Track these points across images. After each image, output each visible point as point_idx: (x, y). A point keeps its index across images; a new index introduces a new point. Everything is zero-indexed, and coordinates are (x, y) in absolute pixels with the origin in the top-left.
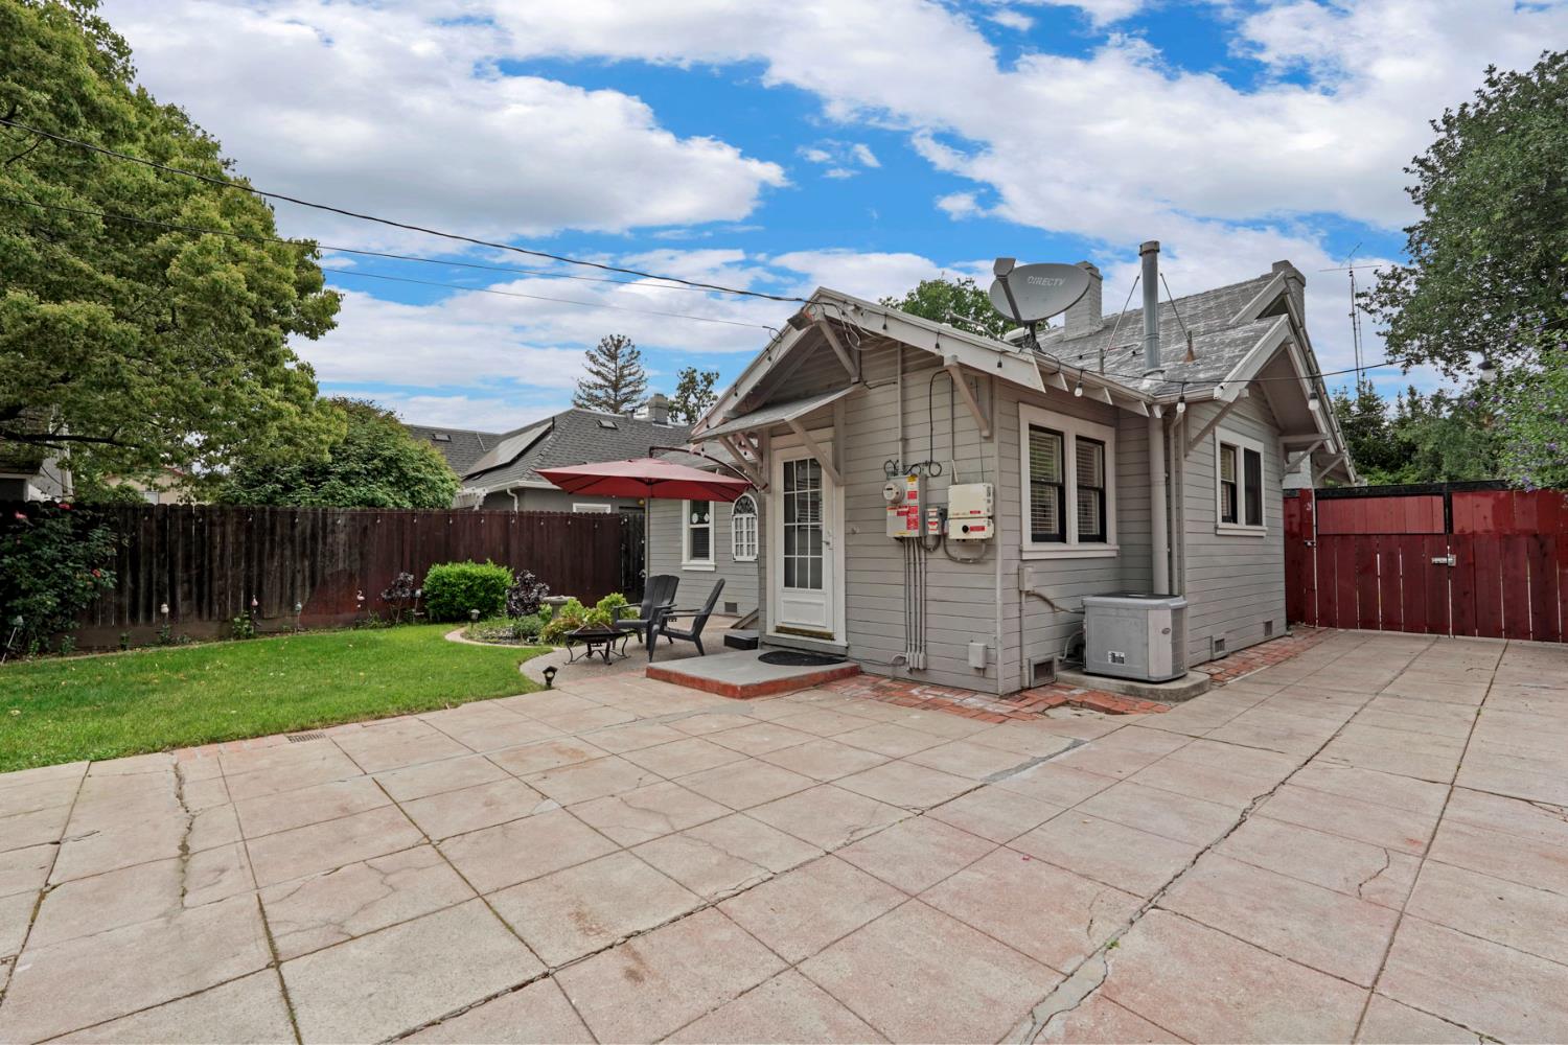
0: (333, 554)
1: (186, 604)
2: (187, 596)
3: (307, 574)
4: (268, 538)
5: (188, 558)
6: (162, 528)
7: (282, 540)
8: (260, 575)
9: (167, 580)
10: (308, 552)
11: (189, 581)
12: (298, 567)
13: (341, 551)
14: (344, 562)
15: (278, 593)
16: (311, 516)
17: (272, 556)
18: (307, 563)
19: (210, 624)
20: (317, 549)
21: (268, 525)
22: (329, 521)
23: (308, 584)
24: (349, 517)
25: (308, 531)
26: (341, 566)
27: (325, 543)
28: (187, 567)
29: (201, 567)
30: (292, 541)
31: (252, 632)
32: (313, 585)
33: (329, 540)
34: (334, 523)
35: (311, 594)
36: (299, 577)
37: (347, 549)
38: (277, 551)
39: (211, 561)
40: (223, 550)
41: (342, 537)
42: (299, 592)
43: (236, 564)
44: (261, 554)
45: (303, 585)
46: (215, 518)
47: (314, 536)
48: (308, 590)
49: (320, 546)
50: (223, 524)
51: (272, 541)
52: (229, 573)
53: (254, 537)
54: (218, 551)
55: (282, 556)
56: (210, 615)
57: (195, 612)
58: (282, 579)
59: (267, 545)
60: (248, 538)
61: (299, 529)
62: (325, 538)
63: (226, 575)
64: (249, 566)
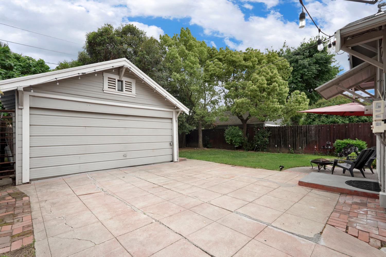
0: (311, 136)
1: (283, 145)
2: (283, 144)
3: (305, 141)
4: (297, 132)
5: (283, 136)
6: (279, 131)
7: (299, 133)
8: (295, 140)
9: (279, 140)
10: (305, 135)
11: (283, 141)
12: (303, 139)
13: (313, 135)
14: (314, 138)
15: (299, 145)
16: (305, 127)
17: (297, 136)
18: (305, 138)
19: (287, 150)
20: (307, 135)
21: (296, 129)
22: (310, 128)
23: (305, 143)
24: (315, 127)
25: (305, 131)
26: (313, 139)
27: (309, 134)
28: (283, 138)
29: (285, 138)
30: (302, 133)
31: (293, 152)
32: (307, 143)
33: (310, 133)
34: (311, 129)
35: (306, 145)
36: (303, 141)
37: (315, 135)
38: (299, 135)
39: (286, 137)
40: (288, 135)
41: (313, 132)
42: (303, 145)
43: (291, 138)
44: (295, 136)
45: (304, 143)
46: (287, 128)
47: (306, 132)
48: (305, 144)
49: (308, 134)
50: (288, 130)
51: (297, 133)
52: (290, 140)
53: (294, 132)
54: (287, 135)
55: (300, 136)
56: (287, 148)
57: (284, 147)
58: (300, 142)
59: (296, 134)
60: (293, 132)
61: (303, 130)
62: (309, 132)
63: (289, 140)
64: (293, 138)
